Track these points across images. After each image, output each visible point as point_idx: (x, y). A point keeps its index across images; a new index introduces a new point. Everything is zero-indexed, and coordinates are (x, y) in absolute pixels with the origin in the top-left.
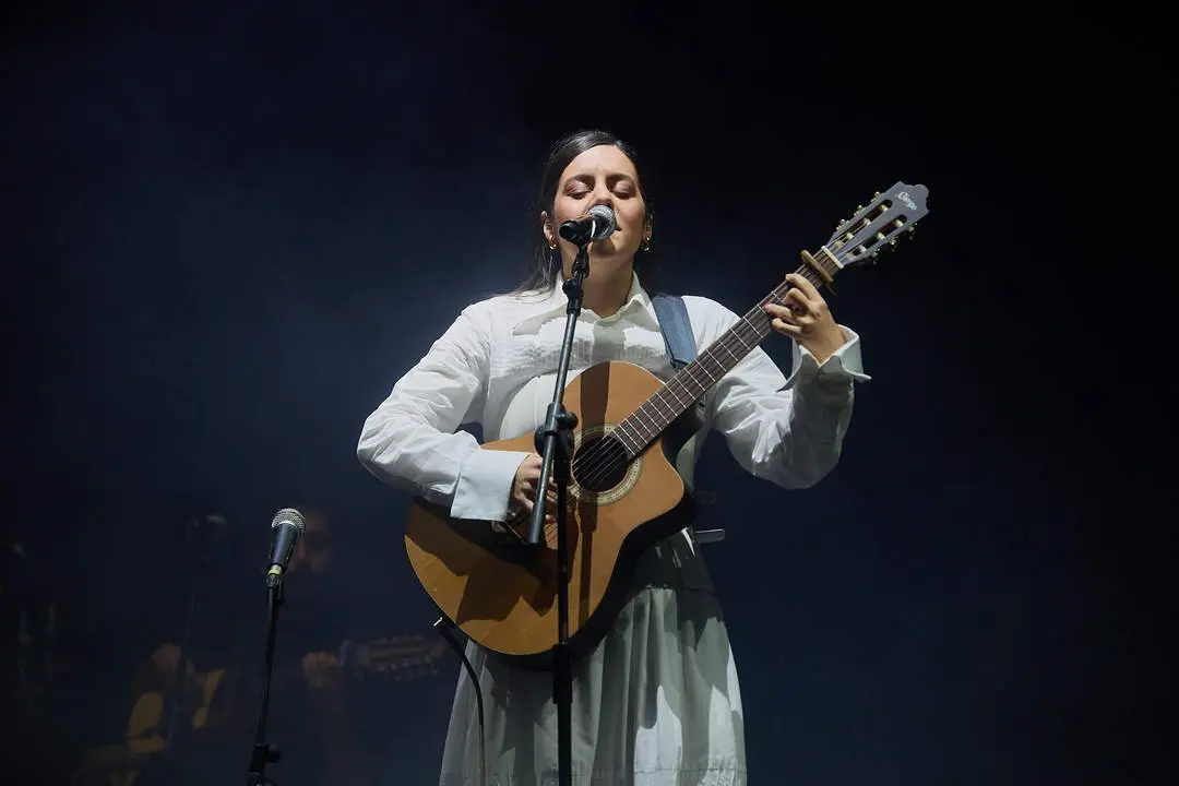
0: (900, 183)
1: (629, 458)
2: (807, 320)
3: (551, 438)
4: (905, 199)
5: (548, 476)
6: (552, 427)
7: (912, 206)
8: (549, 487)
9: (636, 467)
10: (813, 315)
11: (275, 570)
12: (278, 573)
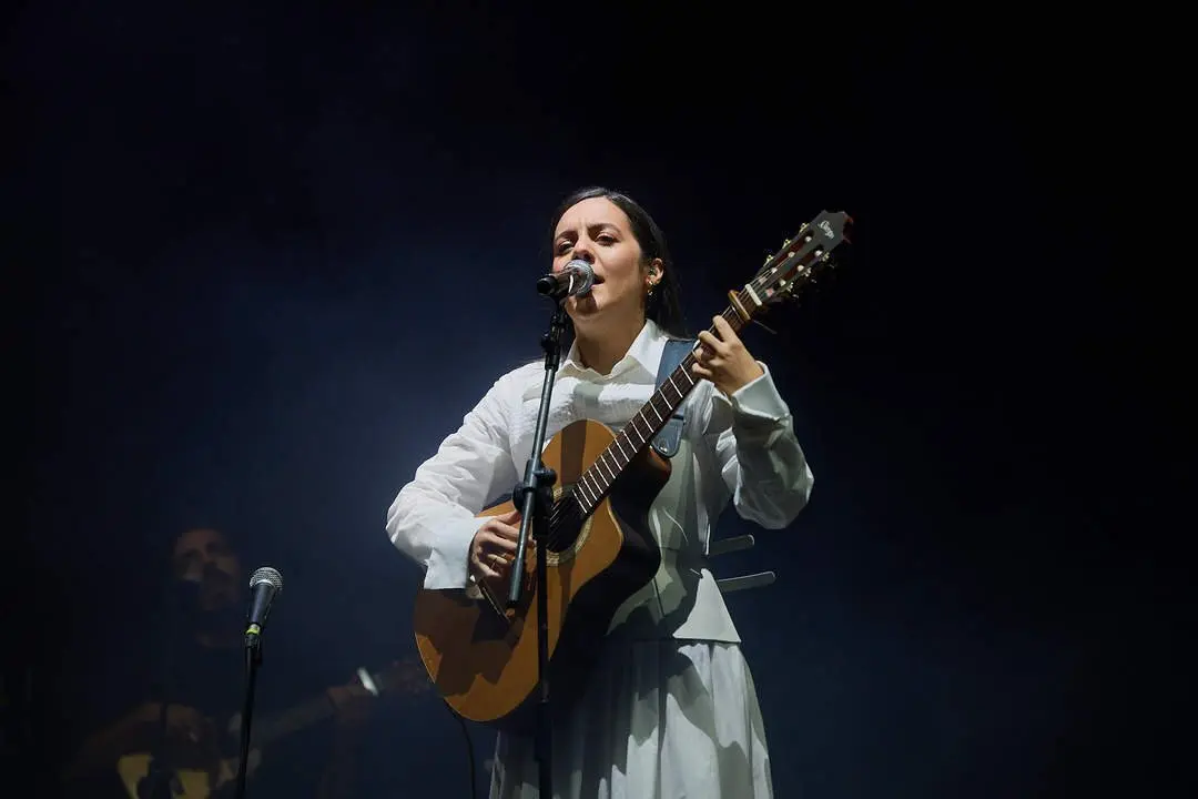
0: (824, 212)
1: (582, 516)
2: (716, 362)
3: (530, 494)
4: (826, 228)
5: (527, 535)
6: (531, 483)
7: (830, 234)
8: (528, 545)
9: (587, 526)
10: (722, 357)
11: (253, 629)
12: (255, 632)
